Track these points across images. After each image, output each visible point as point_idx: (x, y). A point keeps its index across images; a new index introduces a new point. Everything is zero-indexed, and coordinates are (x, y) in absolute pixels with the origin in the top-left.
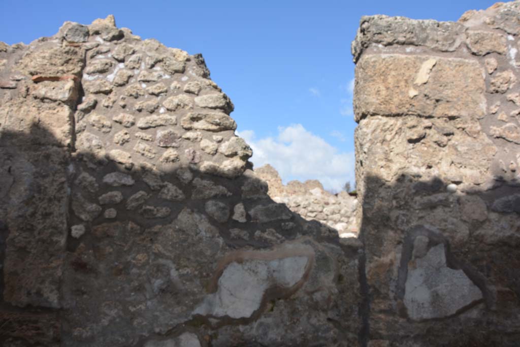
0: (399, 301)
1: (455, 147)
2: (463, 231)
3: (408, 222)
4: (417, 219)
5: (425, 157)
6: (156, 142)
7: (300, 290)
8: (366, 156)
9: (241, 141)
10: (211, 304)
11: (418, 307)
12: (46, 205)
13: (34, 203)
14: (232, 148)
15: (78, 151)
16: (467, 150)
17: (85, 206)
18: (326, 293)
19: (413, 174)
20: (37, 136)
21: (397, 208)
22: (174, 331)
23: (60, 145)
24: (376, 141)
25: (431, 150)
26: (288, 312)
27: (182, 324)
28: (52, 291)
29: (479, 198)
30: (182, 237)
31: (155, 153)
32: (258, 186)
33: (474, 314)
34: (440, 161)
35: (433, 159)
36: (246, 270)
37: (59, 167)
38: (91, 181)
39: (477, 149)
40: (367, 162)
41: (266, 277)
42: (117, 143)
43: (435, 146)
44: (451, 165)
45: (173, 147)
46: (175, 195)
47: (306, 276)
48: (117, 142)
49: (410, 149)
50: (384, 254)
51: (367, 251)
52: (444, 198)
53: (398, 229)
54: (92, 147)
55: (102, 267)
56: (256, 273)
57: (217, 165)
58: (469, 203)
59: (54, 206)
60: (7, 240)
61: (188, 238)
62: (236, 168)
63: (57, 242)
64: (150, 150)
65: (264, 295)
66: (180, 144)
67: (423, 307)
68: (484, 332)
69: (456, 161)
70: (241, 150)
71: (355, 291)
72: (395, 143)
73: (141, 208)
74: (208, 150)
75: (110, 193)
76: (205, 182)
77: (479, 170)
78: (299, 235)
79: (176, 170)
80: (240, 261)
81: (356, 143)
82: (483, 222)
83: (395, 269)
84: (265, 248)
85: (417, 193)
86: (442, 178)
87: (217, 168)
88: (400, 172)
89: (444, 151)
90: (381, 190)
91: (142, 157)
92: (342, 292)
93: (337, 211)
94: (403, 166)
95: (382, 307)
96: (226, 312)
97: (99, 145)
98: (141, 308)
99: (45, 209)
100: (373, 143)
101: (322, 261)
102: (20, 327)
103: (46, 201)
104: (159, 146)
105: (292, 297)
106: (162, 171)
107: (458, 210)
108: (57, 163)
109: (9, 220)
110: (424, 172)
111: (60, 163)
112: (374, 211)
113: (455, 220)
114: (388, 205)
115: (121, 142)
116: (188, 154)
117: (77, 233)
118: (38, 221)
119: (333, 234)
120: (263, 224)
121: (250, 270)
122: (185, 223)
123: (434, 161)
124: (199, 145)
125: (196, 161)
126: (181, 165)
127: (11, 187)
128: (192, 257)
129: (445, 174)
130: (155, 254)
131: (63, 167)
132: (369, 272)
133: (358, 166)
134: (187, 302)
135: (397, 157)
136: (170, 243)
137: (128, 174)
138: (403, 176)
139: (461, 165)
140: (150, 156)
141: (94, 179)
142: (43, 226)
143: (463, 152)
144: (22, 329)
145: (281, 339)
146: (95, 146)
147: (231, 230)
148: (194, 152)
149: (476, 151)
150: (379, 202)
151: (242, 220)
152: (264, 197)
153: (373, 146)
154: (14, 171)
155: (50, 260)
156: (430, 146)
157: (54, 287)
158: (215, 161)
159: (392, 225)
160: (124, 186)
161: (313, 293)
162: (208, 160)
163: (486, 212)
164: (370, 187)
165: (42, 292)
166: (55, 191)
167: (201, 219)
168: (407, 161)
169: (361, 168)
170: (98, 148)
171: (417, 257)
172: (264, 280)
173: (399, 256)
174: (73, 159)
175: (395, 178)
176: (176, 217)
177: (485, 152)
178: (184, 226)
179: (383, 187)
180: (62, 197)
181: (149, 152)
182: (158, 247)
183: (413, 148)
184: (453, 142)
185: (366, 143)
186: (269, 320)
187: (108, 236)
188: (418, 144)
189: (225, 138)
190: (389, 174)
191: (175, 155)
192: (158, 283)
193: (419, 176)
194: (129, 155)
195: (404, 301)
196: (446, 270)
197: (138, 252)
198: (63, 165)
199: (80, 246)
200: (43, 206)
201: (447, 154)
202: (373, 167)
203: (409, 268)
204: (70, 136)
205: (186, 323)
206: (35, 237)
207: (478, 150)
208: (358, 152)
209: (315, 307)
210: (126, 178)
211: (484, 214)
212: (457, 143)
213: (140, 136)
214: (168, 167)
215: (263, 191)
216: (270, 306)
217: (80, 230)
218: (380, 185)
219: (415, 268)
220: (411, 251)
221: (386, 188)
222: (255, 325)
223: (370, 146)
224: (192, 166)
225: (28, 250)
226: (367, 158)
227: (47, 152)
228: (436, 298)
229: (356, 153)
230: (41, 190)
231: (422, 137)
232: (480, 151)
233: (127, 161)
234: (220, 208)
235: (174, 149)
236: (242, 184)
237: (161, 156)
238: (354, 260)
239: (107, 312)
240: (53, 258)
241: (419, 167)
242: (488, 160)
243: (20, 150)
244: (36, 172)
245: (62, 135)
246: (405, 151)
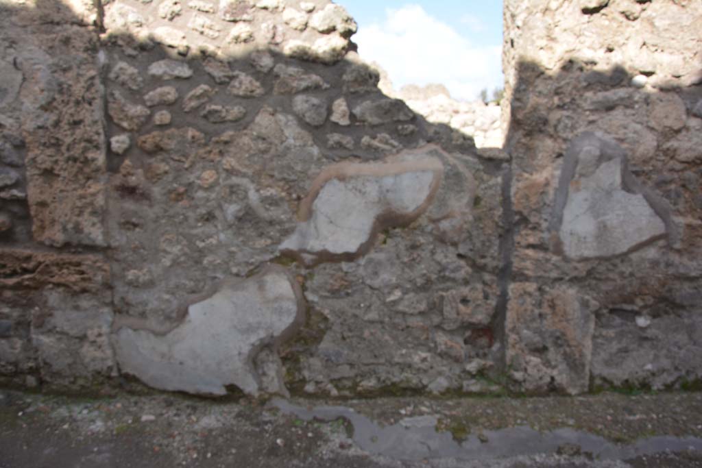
0: (554, 233)
1: (651, 22)
2: (648, 143)
3: (573, 128)
4: (586, 123)
5: (604, 35)
6: (220, 14)
7: (423, 216)
8: (519, 32)
9: (341, 10)
10: (304, 236)
11: (579, 241)
12: (72, 110)
13: (56, 108)
14: (328, 21)
15: (109, 31)
16: (669, 25)
17: (126, 109)
18: (456, 222)
19: (585, 60)
20: (47, 12)
21: (560, 107)
22: (256, 271)
23: (82, 24)
24: (535, 11)
25: (615, 25)
26: (406, 245)
27: (266, 262)
28: (94, 224)
29: (676, 97)
30: (262, 146)
31: (219, 31)
32: (366, 74)
33: (652, 253)
34: (626, 42)
35: (616, 39)
36: (351, 190)
37: (85, 55)
38: (133, 74)
39: (684, 24)
40: (521, 41)
41: (377, 199)
42: (164, 18)
43: (622, 19)
44: (641, 48)
45: (244, 21)
46: (250, 89)
47: (430, 199)
48: (164, 15)
49: (584, 23)
50: (537, 171)
51: (514, 166)
52: (627, 96)
53: (559, 137)
54: (129, 24)
55: (157, 191)
56: (363, 193)
57: (307, 45)
58: (661, 104)
59: (84, 111)
60: (26, 160)
61: (270, 148)
62: (334, 50)
63: (94, 160)
64: (212, 25)
65: (375, 223)
66: (254, 17)
67: (585, 242)
68: (660, 276)
69: (649, 42)
70: (342, 23)
71: (496, 219)
72: (563, 13)
73: (205, 108)
74: (294, 25)
75: (159, 90)
76: (292, 70)
77: (682, 56)
78: (422, 143)
79: (250, 54)
80: (342, 178)
81: (504, 14)
82: (678, 131)
83: (551, 192)
84: (375, 159)
85: (589, 87)
86: (627, 67)
87: (307, 49)
88: (567, 57)
89: (633, 27)
90: (538, 82)
91: (201, 36)
92: (478, 219)
93: (470, 123)
94: (572, 48)
95: (531, 240)
96: (324, 246)
97: (138, 22)
98: (211, 243)
99: (72, 115)
100: (530, 14)
101: (453, 178)
102: (60, 271)
103: (72, 104)
104: (224, 20)
105: (412, 225)
106: (230, 57)
107: (644, 112)
108: (82, 49)
109: (24, 134)
110: (601, 57)
111: (86, 50)
112: (526, 111)
113: (639, 127)
114: (547, 103)
115: (169, 16)
116: (266, 30)
117: (119, 147)
118: (65, 133)
119: (469, 142)
120: (373, 126)
121: (356, 189)
122: (266, 128)
123: (617, 42)
124: (281, 16)
125: (278, 39)
126: (257, 46)
127: (21, 86)
128: (276, 174)
129: (632, 60)
130: (227, 170)
131: (90, 55)
132: (516, 193)
133: (506, 49)
134: (272, 233)
135: (565, 34)
136: (247, 155)
137: (183, 62)
138: (571, 62)
139: (656, 48)
140: (212, 35)
141: (136, 71)
142: (72, 139)
143: (661, 29)
144: (63, 273)
145: (397, 280)
146: (133, 23)
147: (328, 136)
148: (275, 27)
149: (681, 27)
150: (535, 98)
151: (345, 122)
152: (374, 89)
153: (531, 17)
154: (21, 63)
155: (87, 185)
156: (613, 19)
157: (95, 220)
158: (304, 40)
159: (551, 130)
160: (178, 78)
161: (438, 220)
162: (294, 38)
163: (684, 117)
164: (523, 76)
165: (81, 227)
166: (83, 90)
167: (288, 121)
168: (577, 41)
169: (512, 50)
170: (138, 26)
171: (581, 175)
172: (374, 203)
173: (558, 173)
174: (104, 44)
175: (559, 65)
176: (253, 121)
177: (695, 29)
178: (263, 131)
179: (542, 76)
180: (94, 99)
181: (211, 29)
182: (229, 161)
183: (588, 22)
184: (648, 12)
185: (520, 13)
186: (381, 256)
187: (161, 149)
188: (596, 16)
189: (318, 6)
190: (550, 58)
191: (248, 32)
192: (232, 209)
193: (594, 63)
194: (183, 35)
195: (561, 233)
196: (620, 195)
197: (204, 169)
198: (90, 52)
199: (124, 165)
200: (69, 111)
201: (637, 31)
202: (529, 47)
203: (571, 189)
204: (96, 10)
205: (271, 260)
206: (63, 154)
207: (685, 26)
208: (508, 28)
209: (441, 239)
210: (180, 68)
211: (681, 119)
212: (654, 14)
213: (196, 7)
214: (238, 50)
215: (372, 81)
216: (381, 237)
217: (123, 142)
218: (537, 74)
219: (578, 190)
220: (575, 167)
221: (545, 79)
222: (362, 261)
223: (526, 18)
224: (273, 47)
225: (56, 172)
226: (521, 35)
227: (65, 34)
228: (603, 231)
229: (505, 29)
230: (62, 89)
231: (603, 4)
232: (689, 26)
233: (181, 43)
234: (314, 105)
235: (246, 24)
236: (344, 72)
237: (228, 34)
238: (497, 177)
239: (168, 249)
240: (90, 182)
241: (595, 50)
242: (698, 41)
243: (26, 32)
244: (53, 64)
245: (84, 7)
246: (576, 26)
